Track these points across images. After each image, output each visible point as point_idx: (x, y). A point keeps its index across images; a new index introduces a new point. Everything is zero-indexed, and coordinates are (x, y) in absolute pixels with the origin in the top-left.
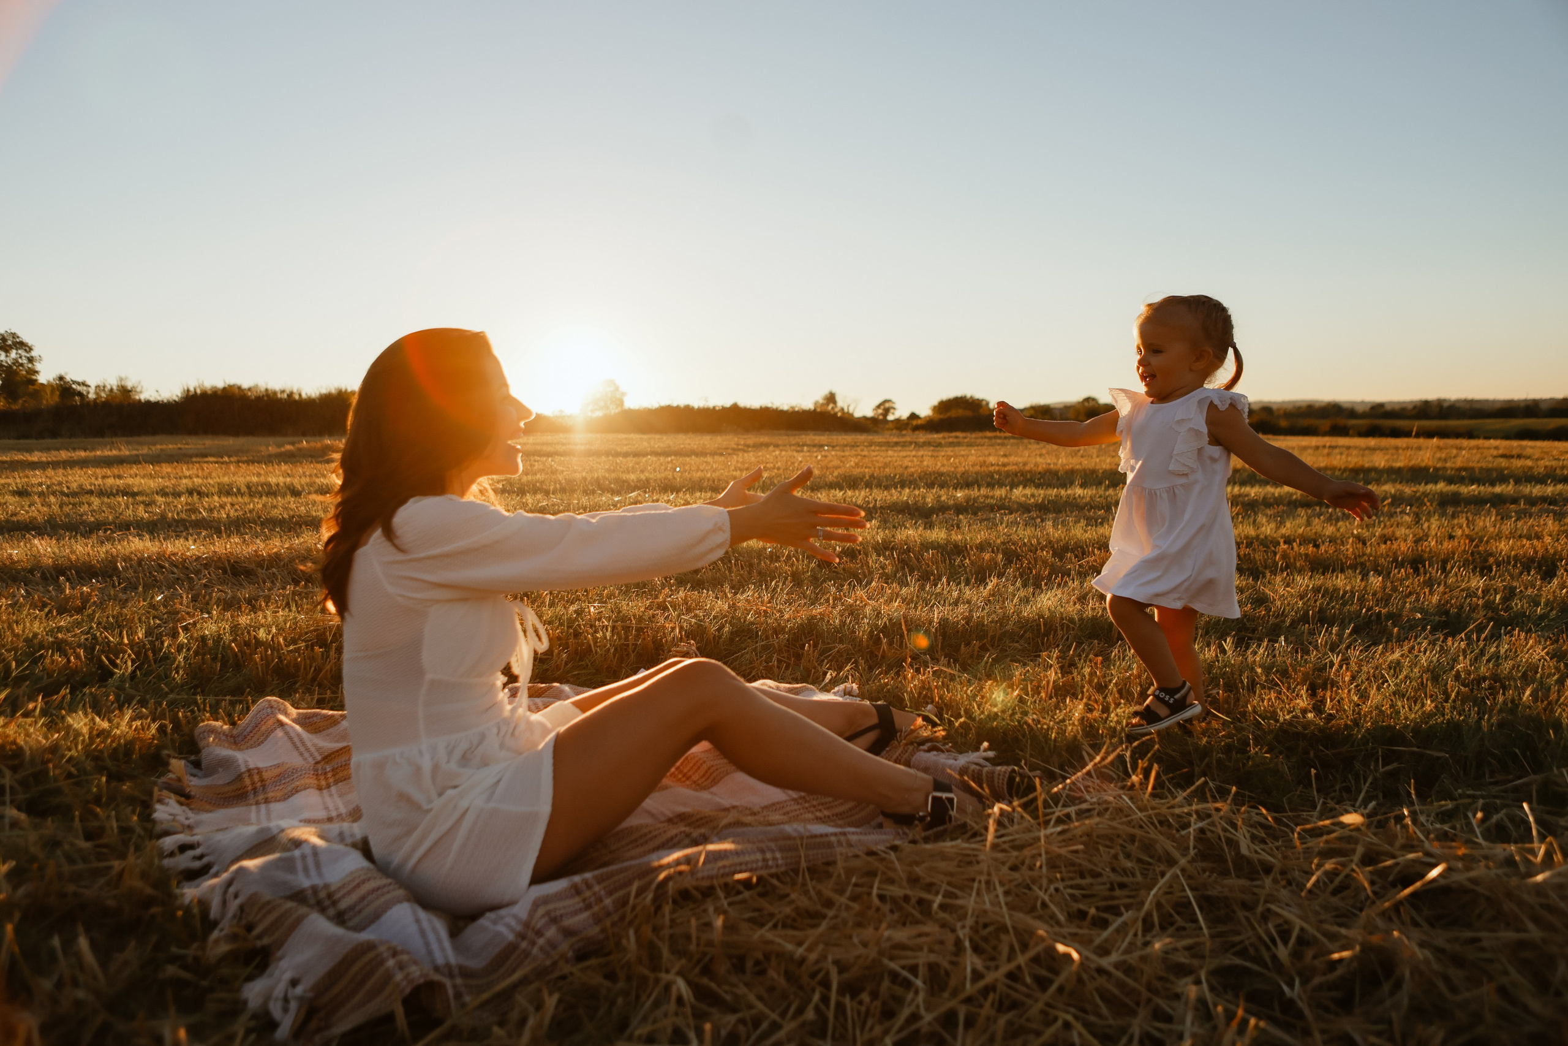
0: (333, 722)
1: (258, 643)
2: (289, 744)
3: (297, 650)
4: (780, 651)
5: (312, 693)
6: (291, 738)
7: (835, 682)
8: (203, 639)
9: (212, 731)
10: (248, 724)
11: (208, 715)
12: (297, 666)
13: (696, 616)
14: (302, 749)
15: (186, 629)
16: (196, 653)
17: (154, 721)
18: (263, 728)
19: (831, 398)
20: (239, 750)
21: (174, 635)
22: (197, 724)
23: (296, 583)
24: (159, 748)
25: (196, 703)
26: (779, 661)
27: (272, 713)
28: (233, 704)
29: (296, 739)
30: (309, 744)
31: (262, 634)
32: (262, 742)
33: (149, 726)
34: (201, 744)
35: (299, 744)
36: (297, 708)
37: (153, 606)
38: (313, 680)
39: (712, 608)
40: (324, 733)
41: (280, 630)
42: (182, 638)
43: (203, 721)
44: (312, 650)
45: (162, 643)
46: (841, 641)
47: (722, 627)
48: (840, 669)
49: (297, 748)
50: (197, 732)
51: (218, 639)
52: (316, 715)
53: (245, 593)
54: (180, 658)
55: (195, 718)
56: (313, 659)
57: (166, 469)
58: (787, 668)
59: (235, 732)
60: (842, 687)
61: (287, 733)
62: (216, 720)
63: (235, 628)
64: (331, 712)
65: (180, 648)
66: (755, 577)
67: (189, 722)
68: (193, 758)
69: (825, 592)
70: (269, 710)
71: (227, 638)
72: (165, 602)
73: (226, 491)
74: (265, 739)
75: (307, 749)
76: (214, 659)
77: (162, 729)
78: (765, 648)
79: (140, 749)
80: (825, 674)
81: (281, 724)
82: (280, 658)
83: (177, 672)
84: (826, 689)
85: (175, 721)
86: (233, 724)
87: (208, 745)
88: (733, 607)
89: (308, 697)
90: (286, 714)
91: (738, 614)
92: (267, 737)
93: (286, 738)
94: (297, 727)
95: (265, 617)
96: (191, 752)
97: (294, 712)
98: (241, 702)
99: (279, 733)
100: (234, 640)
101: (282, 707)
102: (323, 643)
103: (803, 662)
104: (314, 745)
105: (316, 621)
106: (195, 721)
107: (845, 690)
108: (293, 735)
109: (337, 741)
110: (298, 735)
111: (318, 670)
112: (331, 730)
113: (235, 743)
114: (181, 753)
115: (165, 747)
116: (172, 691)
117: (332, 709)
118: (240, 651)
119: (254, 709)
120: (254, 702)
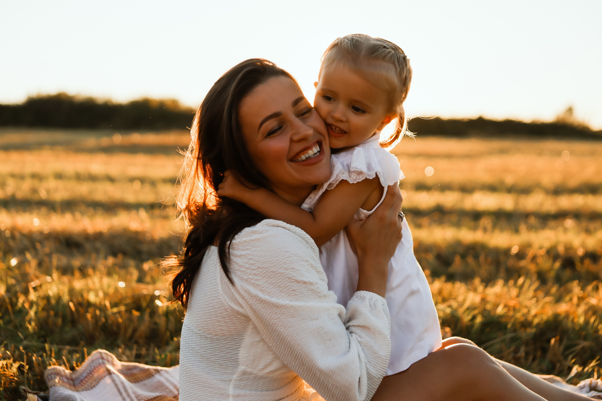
0: (149, 375)
1: (89, 304)
2: (115, 390)
3: (119, 312)
4: (527, 344)
5: (131, 349)
6: (116, 385)
7: (580, 376)
8: (47, 298)
9: (58, 373)
10: (84, 371)
11: (54, 360)
12: (118, 325)
13: (450, 306)
14: (125, 395)
15: (35, 289)
16: (43, 309)
17: (14, 361)
18: (96, 375)
19: (570, 110)
20: (77, 391)
21: (26, 292)
22: (45, 368)
23: (115, 255)
24: (18, 383)
25: (44, 350)
26: (527, 353)
27: (103, 363)
28: (71, 353)
29: (120, 387)
30: (130, 391)
31: (92, 298)
32: (94, 386)
33: (12, 365)
34: (50, 384)
35: (122, 391)
36: (120, 360)
37: (9, 268)
38: (131, 338)
39: (465, 300)
40: (141, 383)
41: (106, 295)
42: (33, 296)
43: (50, 365)
44: (131, 313)
45: (17, 299)
46: (585, 338)
47: (474, 318)
48: (584, 364)
49: (121, 393)
50: (46, 373)
51: (59, 298)
52: (135, 367)
53: (77, 262)
54: (32, 313)
55: (43, 362)
56: (130, 320)
57: (15, 156)
58: (534, 359)
59: (74, 376)
60: (587, 382)
61: (113, 381)
62: (60, 365)
63: (72, 291)
64: (147, 367)
65: (32, 304)
66: (502, 273)
67: (39, 364)
68: (42, 394)
69: (569, 291)
70: (101, 361)
71: (66, 298)
72: (19, 266)
73: (59, 176)
74: (97, 384)
75: (129, 396)
76: (56, 315)
77: (20, 368)
78: (513, 340)
79: (5, 383)
80: (570, 369)
81: (109, 373)
82: (106, 318)
83: (30, 324)
84: (573, 382)
85: (30, 362)
86: (72, 369)
87: (54, 386)
88: (484, 300)
89: (128, 352)
90: (113, 364)
91: (489, 307)
92: (98, 382)
93: (113, 385)
94: (122, 377)
95: (94, 283)
96: (41, 390)
97: (119, 364)
98: (77, 352)
99: (108, 380)
100: (71, 300)
101: (110, 359)
102: (139, 308)
103: (549, 355)
104: (134, 393)
105: (133, 289)
106: (44, 365)
107: (590, 385)
108: (118, 382)
109: (152, 391)
110: (122, 383)
111: (135, 330)
112: (147, 382)
113: (74, 385)
114: (33, 390)
115: (22, 383)
116: (26, 338)
117: (146, 363)
118: (77, 310)
119: (88, 359)
120: (89, 354)
